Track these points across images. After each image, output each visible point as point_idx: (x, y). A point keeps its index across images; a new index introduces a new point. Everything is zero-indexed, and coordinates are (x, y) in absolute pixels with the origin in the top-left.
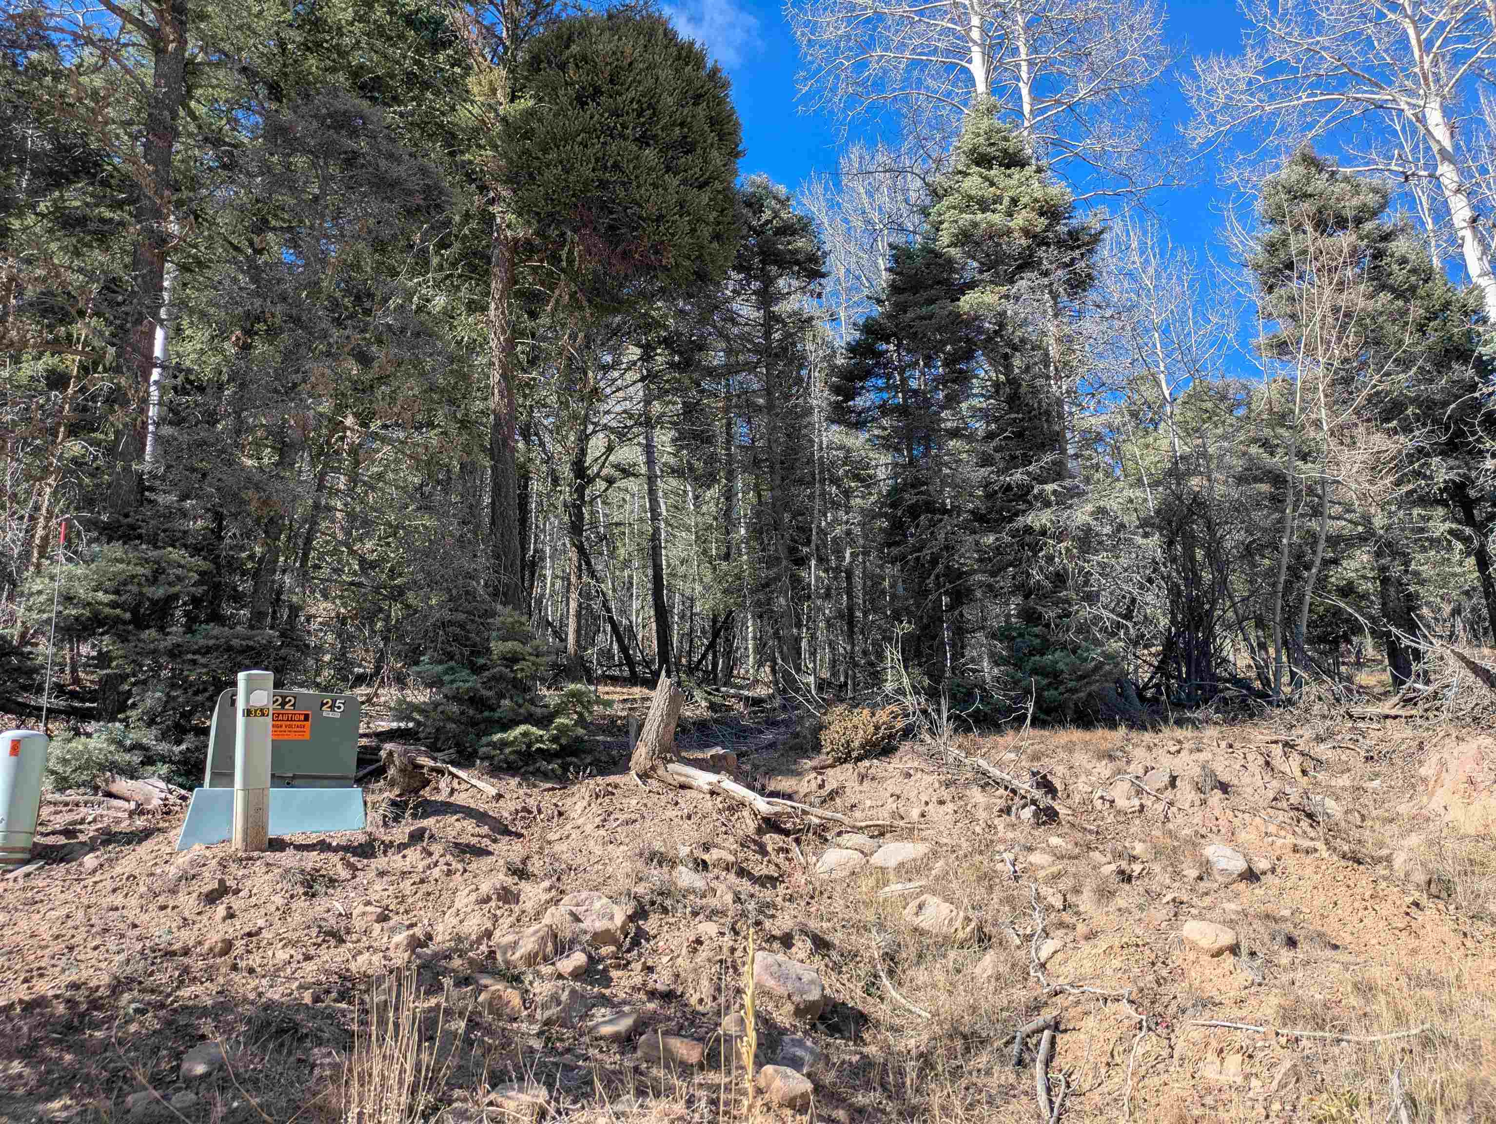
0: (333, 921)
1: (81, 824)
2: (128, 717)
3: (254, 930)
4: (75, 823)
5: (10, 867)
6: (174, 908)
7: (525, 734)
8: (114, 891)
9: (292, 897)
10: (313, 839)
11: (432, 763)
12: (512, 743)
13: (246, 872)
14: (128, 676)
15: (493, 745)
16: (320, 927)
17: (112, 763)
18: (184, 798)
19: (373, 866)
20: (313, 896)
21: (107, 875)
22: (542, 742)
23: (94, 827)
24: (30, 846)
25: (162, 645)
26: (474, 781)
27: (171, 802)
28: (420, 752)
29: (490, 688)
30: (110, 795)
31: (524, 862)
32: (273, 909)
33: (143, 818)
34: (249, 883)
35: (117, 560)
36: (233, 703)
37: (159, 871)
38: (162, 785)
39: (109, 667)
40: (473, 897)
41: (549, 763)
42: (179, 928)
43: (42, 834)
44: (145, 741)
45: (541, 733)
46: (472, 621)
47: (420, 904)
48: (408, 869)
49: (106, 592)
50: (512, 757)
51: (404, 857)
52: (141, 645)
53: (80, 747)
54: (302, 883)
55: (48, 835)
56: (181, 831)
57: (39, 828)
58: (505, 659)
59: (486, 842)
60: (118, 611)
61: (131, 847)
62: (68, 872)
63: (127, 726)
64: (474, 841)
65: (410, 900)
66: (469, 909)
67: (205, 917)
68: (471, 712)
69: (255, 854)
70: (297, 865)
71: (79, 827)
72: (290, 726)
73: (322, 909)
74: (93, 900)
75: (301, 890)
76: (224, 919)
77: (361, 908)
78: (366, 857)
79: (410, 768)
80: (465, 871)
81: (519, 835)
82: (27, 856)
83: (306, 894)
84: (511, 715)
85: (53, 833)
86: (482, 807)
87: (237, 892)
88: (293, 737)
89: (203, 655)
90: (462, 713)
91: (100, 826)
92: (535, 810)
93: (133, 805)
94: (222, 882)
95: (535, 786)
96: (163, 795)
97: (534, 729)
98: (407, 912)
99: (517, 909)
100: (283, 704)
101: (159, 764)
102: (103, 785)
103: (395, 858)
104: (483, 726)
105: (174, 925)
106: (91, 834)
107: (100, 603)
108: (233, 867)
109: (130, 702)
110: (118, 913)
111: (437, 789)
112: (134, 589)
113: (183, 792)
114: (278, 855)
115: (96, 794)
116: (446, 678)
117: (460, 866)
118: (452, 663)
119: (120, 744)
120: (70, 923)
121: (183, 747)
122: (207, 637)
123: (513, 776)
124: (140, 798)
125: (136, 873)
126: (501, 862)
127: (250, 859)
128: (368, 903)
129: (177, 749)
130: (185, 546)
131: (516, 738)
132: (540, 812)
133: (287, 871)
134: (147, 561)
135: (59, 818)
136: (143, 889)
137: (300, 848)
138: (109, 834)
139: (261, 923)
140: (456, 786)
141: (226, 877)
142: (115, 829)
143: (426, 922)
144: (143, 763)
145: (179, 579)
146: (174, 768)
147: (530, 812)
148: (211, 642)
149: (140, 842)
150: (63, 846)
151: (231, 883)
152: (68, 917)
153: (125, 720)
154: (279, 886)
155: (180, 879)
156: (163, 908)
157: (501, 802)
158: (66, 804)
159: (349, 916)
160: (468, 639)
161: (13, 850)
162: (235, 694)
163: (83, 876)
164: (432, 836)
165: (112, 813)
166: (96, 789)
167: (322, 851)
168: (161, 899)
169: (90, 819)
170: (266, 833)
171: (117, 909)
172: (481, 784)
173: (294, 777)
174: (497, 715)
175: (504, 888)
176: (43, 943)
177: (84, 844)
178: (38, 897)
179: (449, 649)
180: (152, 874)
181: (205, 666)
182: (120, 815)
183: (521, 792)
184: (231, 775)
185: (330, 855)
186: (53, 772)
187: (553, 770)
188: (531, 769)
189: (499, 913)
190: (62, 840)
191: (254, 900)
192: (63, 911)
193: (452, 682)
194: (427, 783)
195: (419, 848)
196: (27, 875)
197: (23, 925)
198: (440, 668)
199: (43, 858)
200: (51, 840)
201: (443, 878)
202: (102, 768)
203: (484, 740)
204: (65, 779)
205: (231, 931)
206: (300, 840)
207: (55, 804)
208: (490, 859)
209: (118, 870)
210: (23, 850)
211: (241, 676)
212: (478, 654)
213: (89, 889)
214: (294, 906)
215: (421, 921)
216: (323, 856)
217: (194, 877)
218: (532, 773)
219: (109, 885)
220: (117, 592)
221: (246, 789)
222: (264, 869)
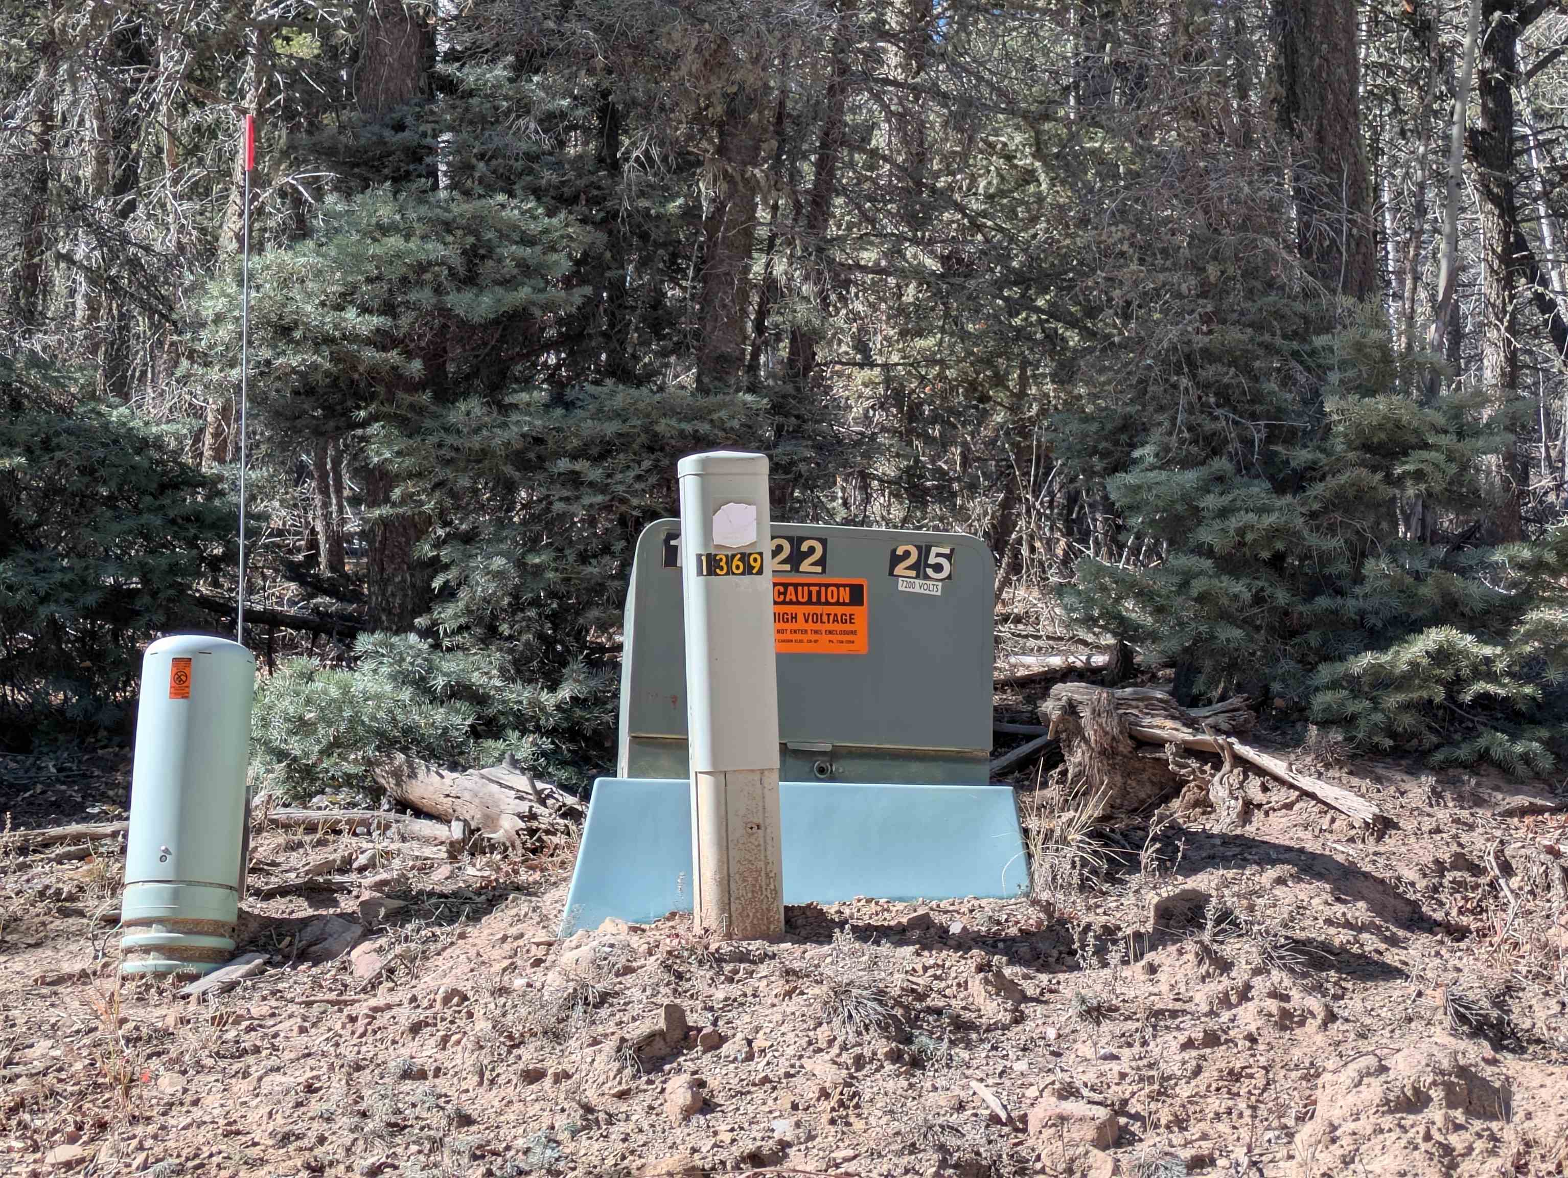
0: (975, 1136)
1: (342, 871)
2: (435, 623)
3: (768, 1146)
4: (328, 867)
5: (192, 969)
6: (560, 1077)
7: (1441, 656)
8: (415, 1029)
9: (859, 1062)
10: (899, 915)
11: (1185, 735)
12: (1401, 682)
13: (734, 990)
14: (429, 521)
15: (1353, 684)
16: (942, 1148)
17: (407, 731)
18: (574, 815)
19: (1067, 992)
20: (917, 1063)
21: (403, 995)
22: (1492, 677)
23: (370, 879)
24: (232, 918)
25: (500, 437)
26: (1307, 783)
27: (544, 823)
28: (1151, 706)
29: (1332, 530)
30: (403, 805)
31: (1499, 1002)
32: (812, 1093)
33: (480, 861)
34: (743, 1021)
35: (384, 230)
36: (672, 556)
37: (519, 983)
38: (522, 782)
39: (387, 500)
40: (1373, 1090)
41: (1514, 738)
42: (574, 1133)
43: (257, 893)
44: (476, 678)
45: (1488, 651)
46: (1269, 349)
47: (1215, 1104)
48: (1166, 1002)
49: (365, 310)
50: (1407, 721)
51: (1152, 969)
52: (450, 440)
53: (334, 692)
54: (883, 1028)
55: (269, 895)
56: (567, 892)
57: (251, 880)
58: (1366, 447)
59: (1371, 943)
60: (393, 356)
61: (457, 928)
62: (317, 984)
63: (436, 646)
64: (1341, 937)
65: (1184, 1091)
66: (1365, 1126)
67: (637, 1107)
68: (1282, 597)
69: (755, 946)
70: (865, 977)
71: (338, 878)
72: (817, 619)
73: (940, 1100)
74: (368, 1050)
75: (882, 1047)
76: (687, 1114)
77: (1049, 1105)
78: (1044, 967)
79: (1126, 746)
80: (1331, 1017)
81: (1458, 933)
82: (225, 943)
83: (895, 1057)
84: (1396, 604)
85: (283, 891)
86: (1342, 852)
87: (716, 1042)
88: (825, 646)
89: (597, 459)
90: (1258, 599)
91: (383, 876)
92: (1490, 862)
93: (456, 831)
94: (674, 1014)
95: (1479, 802)
96: (524, 807)
97: (1467, 642)
98: (1180, 1123)
99: (1509, 1133)
100: (796, 559)
101: (513, 736)
102: (389, 783)
103: (1126, 972)
104: (1314, 638)
105: (561, 1121)
106: (366, 895)
107: (354, 338)
108: (700, 977)
109: (436, 584)
110: (422, 1087)
111: (1205, 805)
112: (424, 297)
113: (570, 800)
114: (813, 951)
115: (375, 805)
116: (1211, 501)
117: (1314, 1003)
118: (1221, 464)
119: (421, 685)
120: (315, 1106)
121: (565, 692)
122: (600, 414)
123: (1413, 772)
124: (472, 812)
125: (466, 987)
126: (1436, 998)
127: (743, 957)
128: (1068, 1092)
129: (548, 699)
130: (537, 193)
131: (1414, 665)
132: (1507, 869)
133: (841, 991)
134: (448, 227)
135: (295, 859)
136: (482, 1026)
137: (865, 933)
138: (406, 894)
139: (784, 1128)
140: (1256, 795)
141: (685, 1003)
142: (418, 884)
143: (1240, 1153)
144: (475, 733)
145: (526, 269)
146: (547, 744)
147: (1476, 870)
148: (611, 428)
149: (475, 917)
150: (305, 922)
151: (695, 1018)
152: (310, 1089)
153: (429, 632)
154: (823, 1034)
155: (570, 1003)
156: (533, 1076)
157: (1391, 842)
158: (311, 828)
159: (1019, 1125)
160: (1257, 398)
161: (195, 927)
162: (675, 534)
163: (349, 996)
164: (1225, 916)
165: (414, 849)
166: (376, 793)
167: (925, 945)
168: (528, 1055)
169: (362, 860)
170: (777, 892)
171: (422, 1075)
172: (1326, 791)
173: (834, 755)
174: (1351, 606)
175: (1463, 1071)
176: (254, 1152)
177: (349, 917)
178: (249, 1041)
179: (1209, 426)
180: (503, 991)
181: (603, 489)
182: (428, 851)
183: (1442, 815)
184: (682, 745)
185: (950, 957)
186: (281, 755)
187: (1526, 758)
188: (1464, 752)
189: (1457, 1141)
190: (302, 909)
191: (759, 1065)
192: (301, 1075)
193: (1224, 513)
194: (1175, 787)
195: (1190, 946)
196: (229, 988)
197: (212, 1103)
198: (1190, 478)
199: (263, 949)
200: (277, 908)
201: (1269, 1034)
202: (387, 743)
203: (1325, 672)
204: (308, 772)
205: (706, 1145)
206: (867, 916)
207: (287, 827)
208: (1397, 989)
209: (428, 981)
210: (216, 928)
211: (687, 466)
212: (1291, 437)
213: (361, 1022)
214: (866, 1089)
215: (1225, 1152)
216: (929, 958)
217: (604, 998)
218: (1464, 765)
219: (406, 1016)
220: (389, 309)
221: (718, 772)
222: (779, 986)
